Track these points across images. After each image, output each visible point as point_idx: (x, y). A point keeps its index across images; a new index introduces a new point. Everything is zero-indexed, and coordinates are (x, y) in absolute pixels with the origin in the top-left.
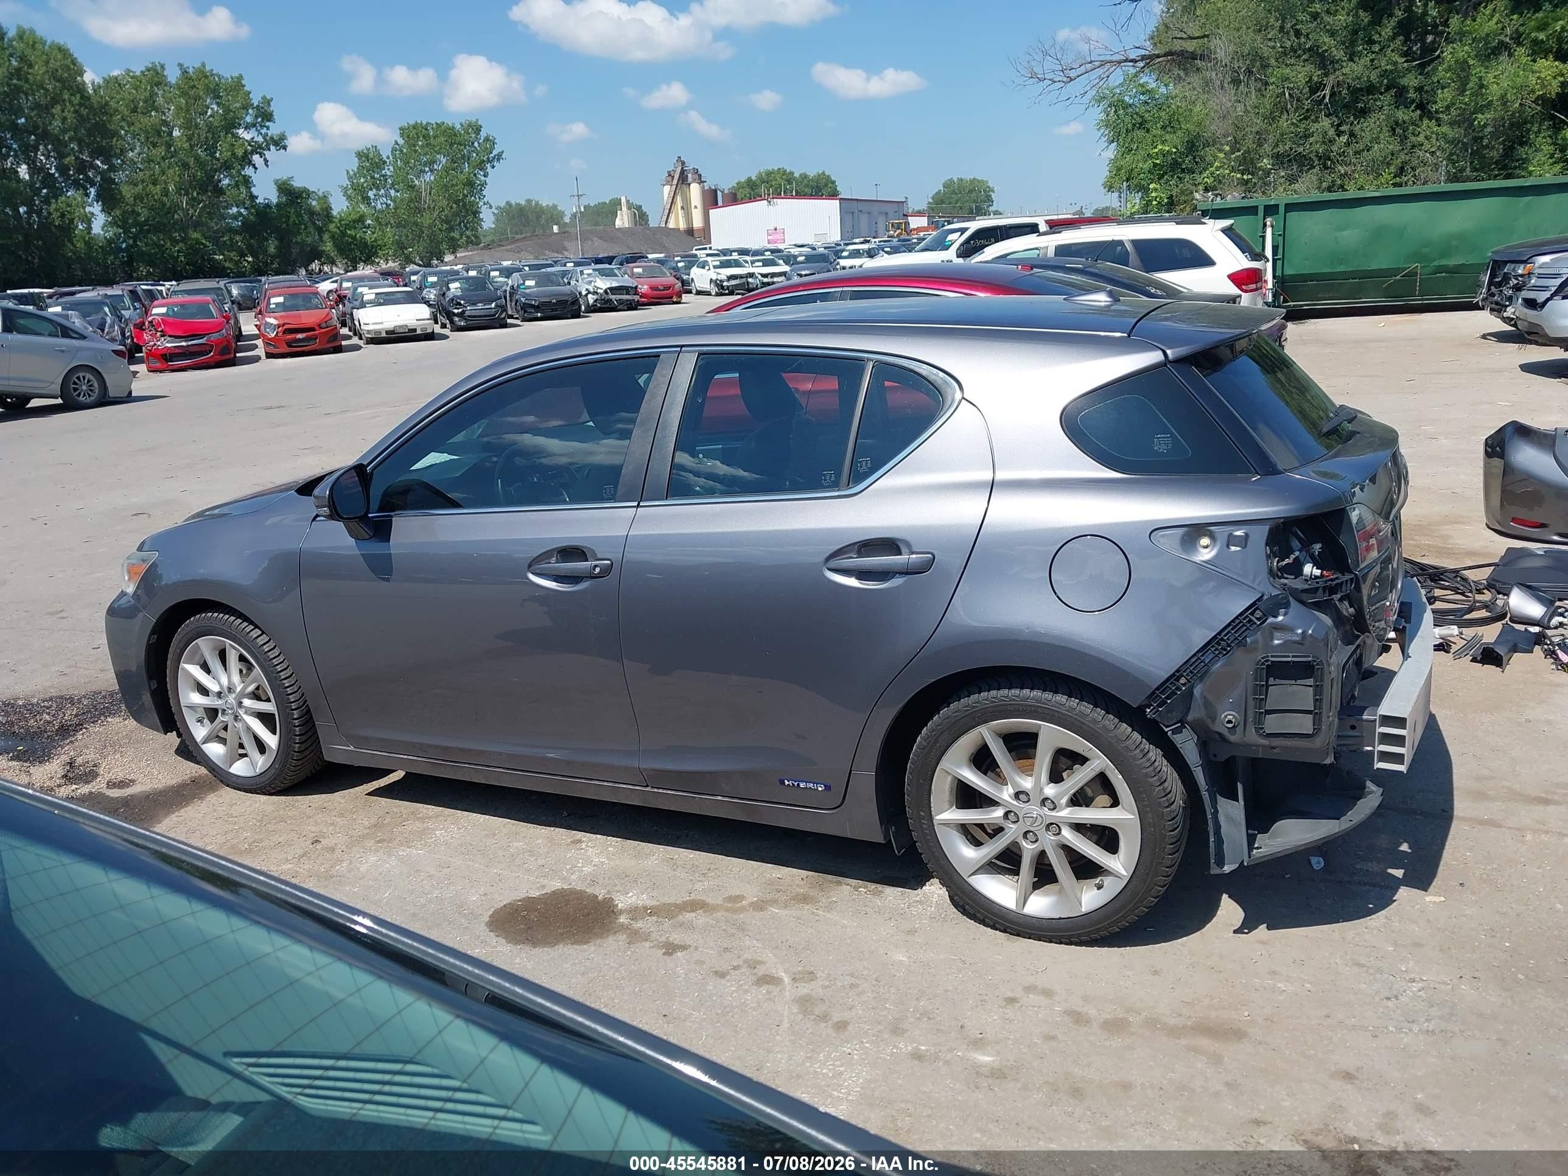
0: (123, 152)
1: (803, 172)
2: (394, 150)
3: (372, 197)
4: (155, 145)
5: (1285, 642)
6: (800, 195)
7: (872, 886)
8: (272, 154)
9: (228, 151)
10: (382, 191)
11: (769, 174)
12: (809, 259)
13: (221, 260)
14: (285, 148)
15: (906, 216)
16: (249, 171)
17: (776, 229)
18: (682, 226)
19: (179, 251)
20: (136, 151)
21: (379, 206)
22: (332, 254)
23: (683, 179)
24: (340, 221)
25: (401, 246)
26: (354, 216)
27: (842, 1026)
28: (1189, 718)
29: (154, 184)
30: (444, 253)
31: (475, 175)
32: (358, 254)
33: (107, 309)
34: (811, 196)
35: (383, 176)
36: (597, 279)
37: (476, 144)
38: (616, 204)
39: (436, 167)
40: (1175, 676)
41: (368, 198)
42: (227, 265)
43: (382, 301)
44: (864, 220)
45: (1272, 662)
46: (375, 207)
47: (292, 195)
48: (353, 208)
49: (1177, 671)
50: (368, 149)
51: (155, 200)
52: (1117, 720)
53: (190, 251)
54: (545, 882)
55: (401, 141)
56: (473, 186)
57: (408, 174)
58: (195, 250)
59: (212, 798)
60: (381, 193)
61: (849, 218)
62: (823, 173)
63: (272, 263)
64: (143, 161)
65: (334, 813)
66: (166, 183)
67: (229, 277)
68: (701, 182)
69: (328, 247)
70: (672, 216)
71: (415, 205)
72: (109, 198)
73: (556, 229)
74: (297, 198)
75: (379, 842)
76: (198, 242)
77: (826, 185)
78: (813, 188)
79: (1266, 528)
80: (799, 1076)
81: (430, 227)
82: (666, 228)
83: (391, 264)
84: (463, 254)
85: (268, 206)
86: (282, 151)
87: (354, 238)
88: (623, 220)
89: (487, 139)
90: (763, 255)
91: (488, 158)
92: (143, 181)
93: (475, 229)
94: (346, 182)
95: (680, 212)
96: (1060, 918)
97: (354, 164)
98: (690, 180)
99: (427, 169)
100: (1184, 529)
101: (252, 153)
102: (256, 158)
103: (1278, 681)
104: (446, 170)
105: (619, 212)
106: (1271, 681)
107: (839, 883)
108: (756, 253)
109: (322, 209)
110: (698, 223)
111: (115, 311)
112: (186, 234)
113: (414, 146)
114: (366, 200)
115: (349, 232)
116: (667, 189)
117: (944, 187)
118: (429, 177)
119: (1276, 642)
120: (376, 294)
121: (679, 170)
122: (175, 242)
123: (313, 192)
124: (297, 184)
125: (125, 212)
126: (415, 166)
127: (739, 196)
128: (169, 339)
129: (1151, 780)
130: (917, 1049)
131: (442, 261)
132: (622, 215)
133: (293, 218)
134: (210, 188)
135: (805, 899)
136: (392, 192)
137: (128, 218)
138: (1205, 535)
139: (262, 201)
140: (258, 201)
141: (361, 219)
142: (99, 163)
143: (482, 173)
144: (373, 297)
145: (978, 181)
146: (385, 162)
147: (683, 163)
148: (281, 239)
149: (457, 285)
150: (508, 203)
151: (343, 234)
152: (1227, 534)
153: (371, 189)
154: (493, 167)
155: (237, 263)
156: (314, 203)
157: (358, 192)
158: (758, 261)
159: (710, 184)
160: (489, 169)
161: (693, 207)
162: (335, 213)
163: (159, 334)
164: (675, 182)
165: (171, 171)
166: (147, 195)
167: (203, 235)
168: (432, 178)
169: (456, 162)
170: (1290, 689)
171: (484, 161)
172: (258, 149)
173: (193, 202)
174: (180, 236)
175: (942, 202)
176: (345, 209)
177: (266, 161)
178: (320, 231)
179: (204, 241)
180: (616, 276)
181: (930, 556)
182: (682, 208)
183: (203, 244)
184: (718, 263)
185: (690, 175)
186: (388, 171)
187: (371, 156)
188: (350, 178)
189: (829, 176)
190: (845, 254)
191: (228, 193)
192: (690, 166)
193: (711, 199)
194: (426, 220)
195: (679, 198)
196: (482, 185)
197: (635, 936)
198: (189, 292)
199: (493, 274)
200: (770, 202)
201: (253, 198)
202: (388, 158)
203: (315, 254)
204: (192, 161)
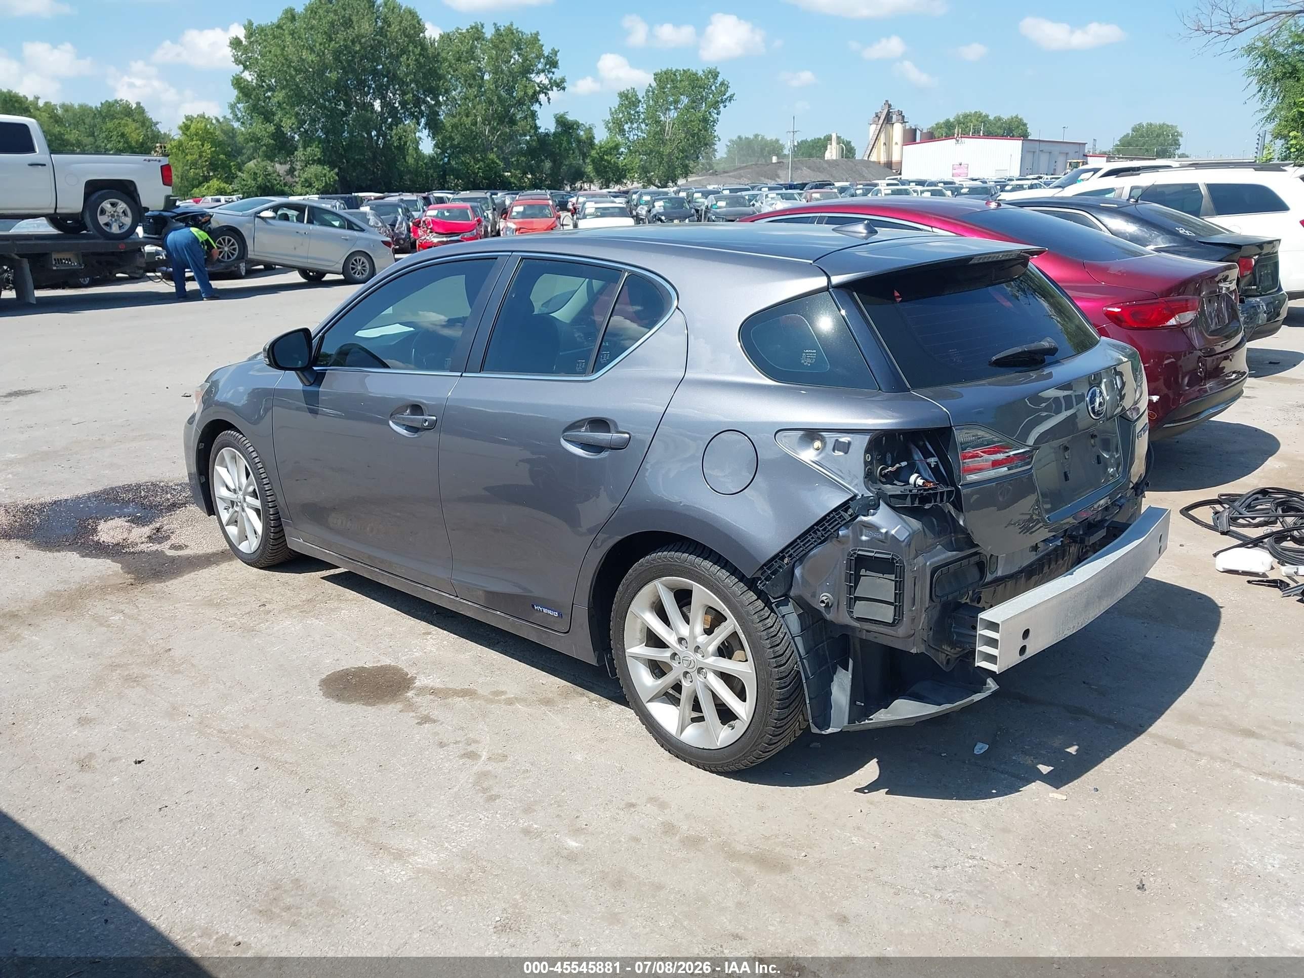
0: (447, 91)
1: (998, 115)
2: (648, 91)
3: (627, 129)
4: (470, 86)
5: (871, 539)
6: (989, 135)
7: (604, 701)
8: (554, 94)
9: (522, 91)
10: (635, 125)
11: (966, 116)
12: (973, 191)
13: (509, 177)
14: (564, 89)
15: (1087, 156)
16: (536, 107)
17: (961, 165)
18: (883, 159)
19: (479, 168)
20: (458, 91)
21: (631, 138)
22: (592, 175)
23: (888, 119)
24: (600, 148)
25: (644, 170)
26: (612, 145)
27: (492, 799)
28: (792, 594)
29: (467, 116)
30: (678, 178)
31: (710, 113)
32: (611, 175)
33: (400, 210)
34: (1003, 137)
35: (638, 112)
36: (778, 202)
37: (713, 88)
38: (828, 139)
39: (679, 106)
40: (780, 556)
41: (624, 130)
42: (512, 180)
43: (599, 214)
44: (1044, 158)
45: (858, 555)
46: (628, 138)
47: (566, 127)
48: (611, 138)
49: (782, 551)
50: (628, 91)
51: (466, 129)
52: (746, 588)
53: (487, 168)
54: (382, 657)
55: (654, 84)
56: (707, 123)
57: (656, 111)
58: (491, 167)
59: (225, 566)
60: (634, 127)
61: (1029, 157)
62: (1016, 117)
63: (545, 180)
64: (461, 99)
65: (290, 588)
66: (476, 116)
67: (509, 190)
68: (903, 122)
69: (589, 169)
70: (875, 151)
71: (659, 135)
72: (434, 126)
73: (774, 159)
74: (569, 128)
75: (301, 612)
76: (494, 162)
77: (1018, 127)
78: (1005, 129)
79: (867, 438)
80: (433, 827)
81: (670, 154)
82: (868, 161)
83: (636, 184)
84: (694, 179)
85: (547, 135)
86: (562, 91)
87: (609, 162)
88: (832, 153)
89: (722, 84)
90: (936, 185)
91: (722, 99)
92: (460, 114)
93: (710, 158)
94: (608, 117)
95: (883, 148)
96: (703, 749)
97: (615, 102)
98: (894, 120)
99: (672, 107)
100: (802, 433)
101: (539, 92)
102: (542, 97)
103: (868, 573)
104: (687, 109)
105: (829, 146)
106: (863, 572)
107: (583, 695)
108: (932, 184)
109: (587, 138)
110: (895, 158)
111: (407, 211)
112: (486, 156)
113: (664, 88)
114: (622, 131)
115: (606, 157)
116: (873, 127)
117: (1133, 131)
118: (673, 114)
119: (864, 538)
120: (596, 208)
121: (885, 112)
122: (477, 161)
123: (582, 124)
124: (570, 118)
125: (445, 137)
126: (663, 105)
127: (936, 134)
128: (435, 235)
129: (764, 642)
130: (531, 826)
131: (676, 184)
132: (831, 149)
133: (565, 144)
134: (507, 120)
135: (548, 702)
136: (643, 126)
137: (446, 142)
138: (818, 439)
139: (543, 131)
140: (540, 131)
141: (617, 147)
142: (429, 99)
143: (715, 111)
144: (593, 210)
145: (1168, 126)
146: (640, 101)
147: (890, 106)
148: (554, 161)
149: (661, 203)
150: (739, 137)
151: (602, 159)
152: (833, 440)
153: (627, 123)
154: (725, 107)
155: (520, 179)
156: (582, 133)
157: (617, 126)
158: (928, 191)
159: (911, 124)
160: (722, 109)
161: (894, 143)
162: (596, 142)
163: (429, 231)
164: (881, 121)
165: (480, 106)
166: (461, 125)
167: (498, 157)
168: (676, 115)
169: (695, 103)
170: (878, 580)
171: (718, 102)
172: (544, 89)
173: (493, 130)
174: (481, 156)
175: (1129, 144)
176: (605, 139)
177: (549, 99)
178: (585, 156)
179: (497, 161)
180: (796, 200)
181: (627, 436)
182: (885, 144)
183: (497, 163)
184: (890, 192)
185: (894, 117)
186: (641, 108)
187: (630, 96)
188: (612, 114)
189: (1021, 120)
190: (1008, 188)
191: (519, 124)
192: (895, 108)
193: (911, 137)
194: (666, 150)
195: (882, 136)
196: (714, 121)
197: (410, 706)
198: (464, 200)
199: (697, 195)
200: (958, 141)
201: (536, 128)
202: (643, 97)
203: (578, 175)
204: (495, 99)
